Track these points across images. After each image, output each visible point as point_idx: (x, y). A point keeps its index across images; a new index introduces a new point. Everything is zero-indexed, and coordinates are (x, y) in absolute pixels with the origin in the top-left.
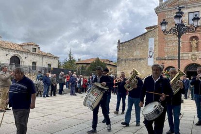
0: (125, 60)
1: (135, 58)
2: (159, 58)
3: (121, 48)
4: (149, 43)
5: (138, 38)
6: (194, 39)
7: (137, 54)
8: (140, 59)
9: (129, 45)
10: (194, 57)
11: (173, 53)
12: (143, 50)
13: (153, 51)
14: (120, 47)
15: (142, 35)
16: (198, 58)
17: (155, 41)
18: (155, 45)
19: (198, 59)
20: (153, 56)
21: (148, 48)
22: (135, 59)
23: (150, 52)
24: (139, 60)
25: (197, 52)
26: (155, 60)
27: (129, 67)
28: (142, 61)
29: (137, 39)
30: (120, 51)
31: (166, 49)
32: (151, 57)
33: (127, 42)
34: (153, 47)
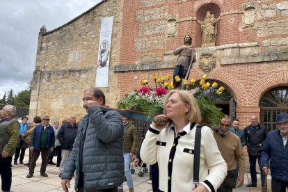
0: (50, 74)
1: (70, 68)
2: (120, 67)
3: (44, 45)
4: (102, 29)
5: (81, 21)
6: (208, 14)
7: (74, 58)
8: (79, 71)
9: (61, 38)
10: (206, 61)
11: (153, 54)
12: (88, 47)
13: (108, 49)
14: (42, 43)
15: (88, 12)
16: (218, 64)
17: (115, 23)
18: (114, 35)
19: (218, 67)
20: (108, 63)
21: (98, 42)
22: (70, 71)
23: (103, 52)
24: (77, 75)
25: (214, 48)
26: (112, 73)
27: (54, 90)
28: (84, 76)
29: (77, 23)
30: (43, 52)
31: (139, 45)
32: (103, 65)
33: (56, 30)
34: (109, 39)
